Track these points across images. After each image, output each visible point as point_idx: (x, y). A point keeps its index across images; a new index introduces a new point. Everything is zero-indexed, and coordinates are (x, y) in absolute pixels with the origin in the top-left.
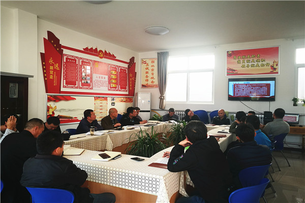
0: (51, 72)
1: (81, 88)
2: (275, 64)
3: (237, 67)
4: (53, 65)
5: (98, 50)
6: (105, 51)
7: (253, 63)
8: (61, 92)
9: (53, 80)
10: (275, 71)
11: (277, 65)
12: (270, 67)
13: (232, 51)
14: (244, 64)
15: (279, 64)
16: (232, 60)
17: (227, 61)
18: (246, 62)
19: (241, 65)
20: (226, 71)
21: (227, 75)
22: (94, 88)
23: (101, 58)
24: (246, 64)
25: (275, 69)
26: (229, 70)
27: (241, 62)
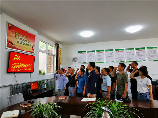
2: (33, 46)
3: (14, 41)
7: (24, 42)
10: (33, 52)
11: (34, 47)
12: (31, 48)
13: (12, 25)
14: (19, 40)
15: (35, 47)
16: (12, 34)
17: (8, 32)
18: (20, 39)
20: (6, 42)
21: (7, 46)
24: (20, 41)
25: (33, 50)
26: (9, 41)
27: (17, 38)
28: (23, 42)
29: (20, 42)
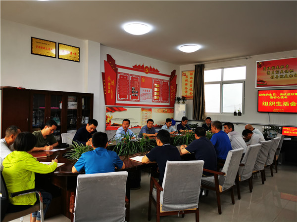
0: (109, 88)
1: (130, 100)
3: (267, 78)
4: (110, 82)
5: (145, 66)
6: (150, 67)
7: (282, 74)
8: (115, 104)
9: (110, 94)
13: (262, 62)
14: (273, 75)
16: (262, 71)
17: (257, 72)
18: (275, 73)
19: (270, 76)
20: (256, 82)
22: (141, 100)
23: (147, 73)
24: (275, 75)
26: (259, 81)
27: (271, 73)
28: (279, 75)
29: (275, 77)
